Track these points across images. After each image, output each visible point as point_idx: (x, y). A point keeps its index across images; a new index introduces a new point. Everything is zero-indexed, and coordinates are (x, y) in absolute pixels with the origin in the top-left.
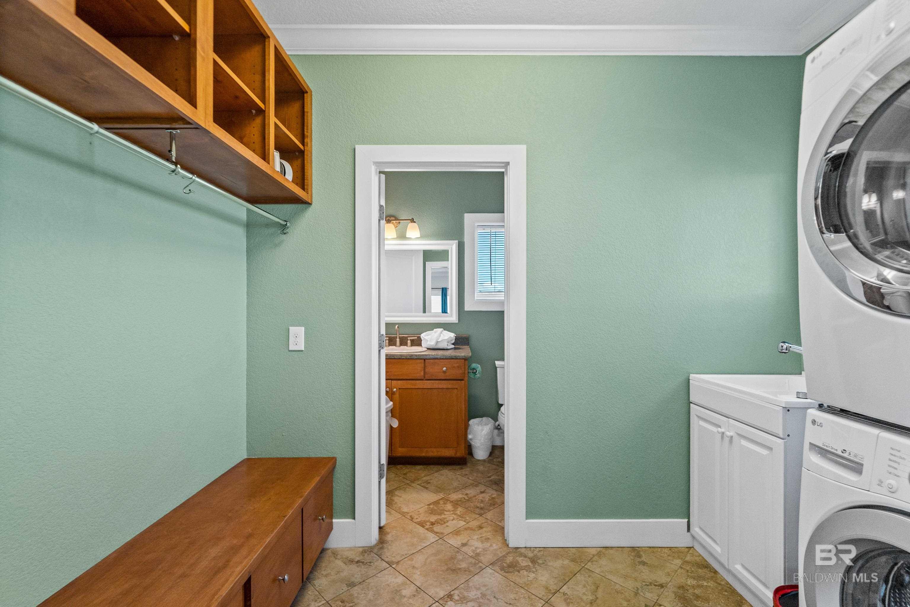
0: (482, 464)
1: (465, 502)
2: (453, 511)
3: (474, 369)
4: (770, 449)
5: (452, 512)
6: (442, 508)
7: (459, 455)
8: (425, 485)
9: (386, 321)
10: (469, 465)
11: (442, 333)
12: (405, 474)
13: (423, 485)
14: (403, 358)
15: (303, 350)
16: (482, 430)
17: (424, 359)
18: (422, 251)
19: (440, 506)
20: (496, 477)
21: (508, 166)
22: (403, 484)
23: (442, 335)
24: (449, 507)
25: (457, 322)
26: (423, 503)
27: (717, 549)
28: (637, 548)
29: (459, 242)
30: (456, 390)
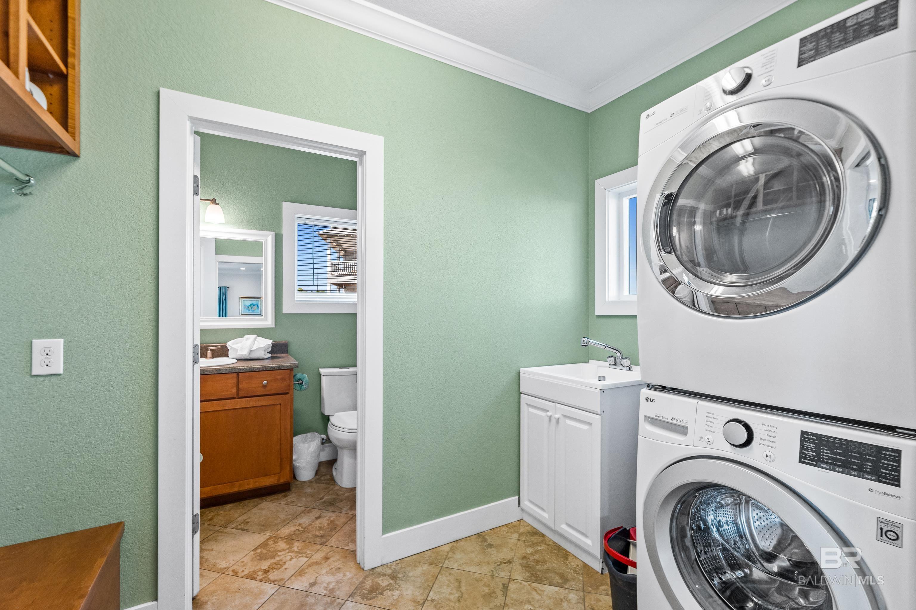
0: (309, 486)
1: (300, 534)
2: (288, 549)
3: (299, 380)
4: (590, 424)
5: (287, 551)
6: (273, 549)
7: (282, 481)
8: (242, 526)
9: (200, 326)
10: (293, 490)
11: (256, 340)
12: (211, 520)
13: (239, 527)
14: (206, 373)
15: (62, 372)
16: (309, 447)
17: (236, 373)
18: (215, 240)
19: (270, 547)
20: (330, 497)
21: (364, 156)
22: (211, 532)
23: (255, 342)
24: (282, 545)
25: (273, 326)
26: (245, 549)
27: (545, 516)
28: (481, 534)
29: (275, 234)
30: (279, 405)
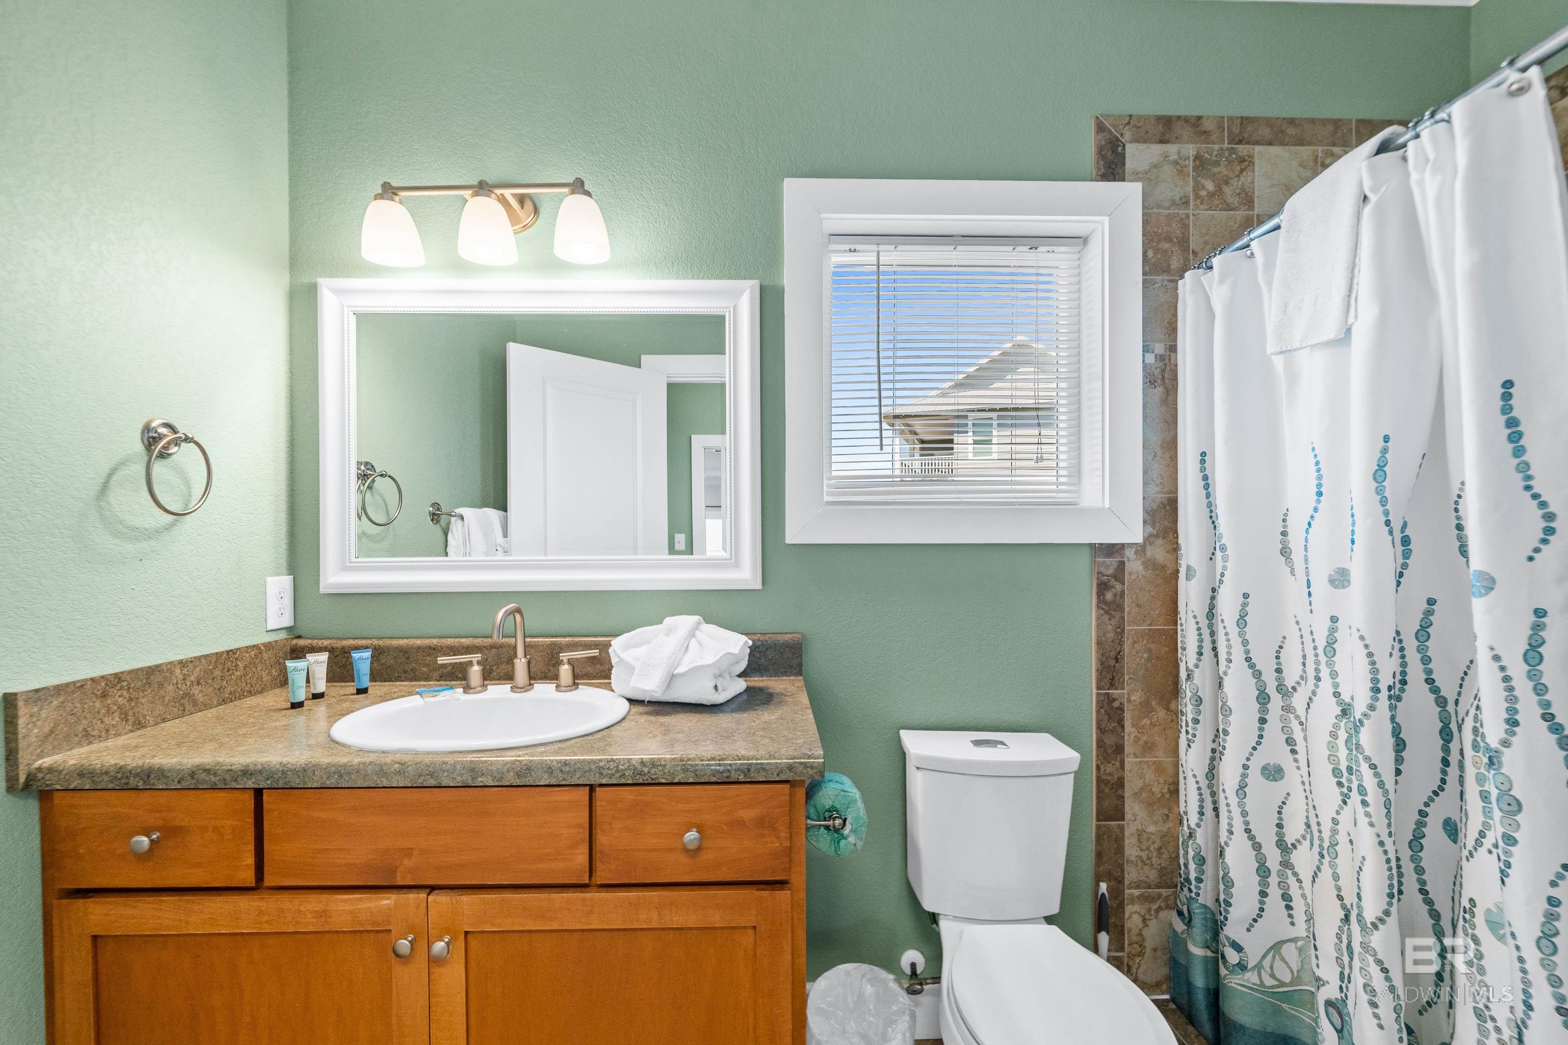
3: (831, 813)
11: (698, 633)
14: (480, 781)
23: (693, 642)
25: (758, 586)
29: (762, 289)
30: (751, 931)
